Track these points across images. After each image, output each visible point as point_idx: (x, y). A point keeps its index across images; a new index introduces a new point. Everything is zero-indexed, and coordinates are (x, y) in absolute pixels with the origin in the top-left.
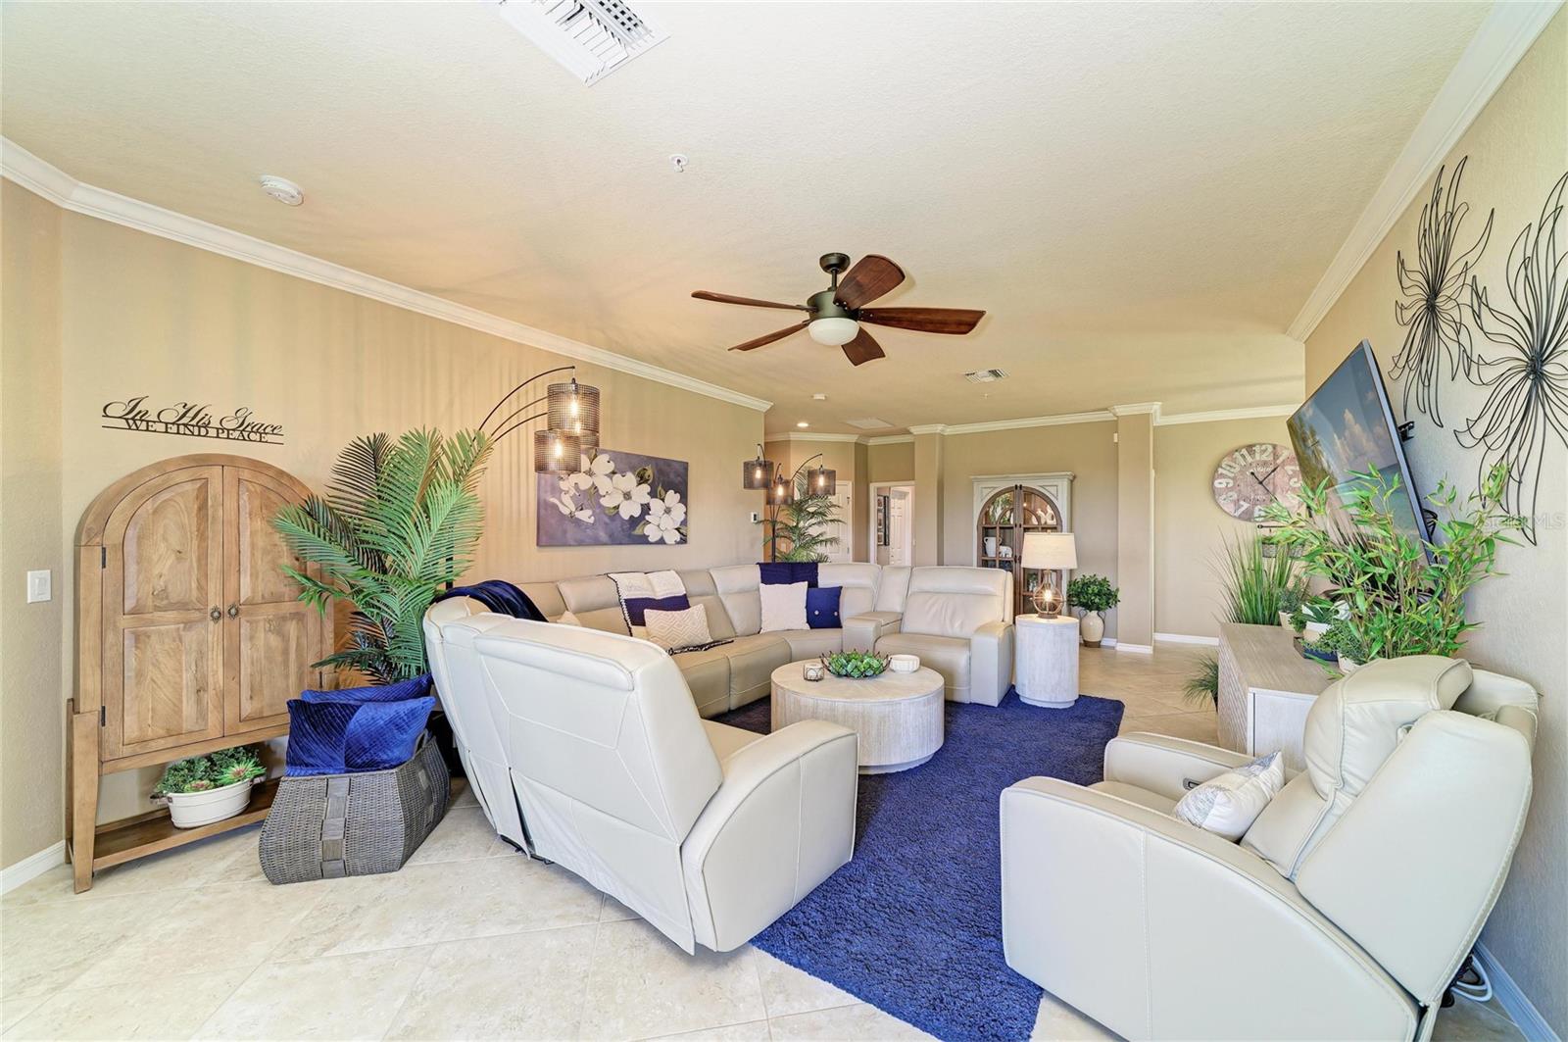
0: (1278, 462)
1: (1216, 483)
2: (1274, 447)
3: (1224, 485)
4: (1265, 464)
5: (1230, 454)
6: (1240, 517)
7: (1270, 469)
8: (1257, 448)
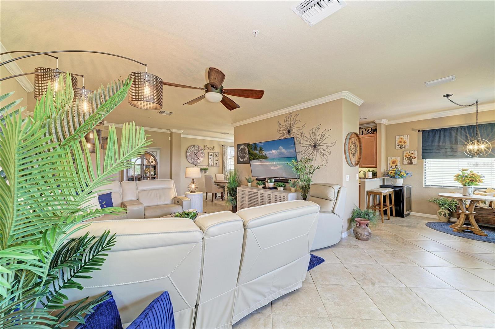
0: (199, 150)
1: (187, 154)
2: (198, 146)
3: (188, 155)
4: (197, 150)
5: (190, 147)
6: (191, 163)
7: (197, 152)
8: (195, 146)
